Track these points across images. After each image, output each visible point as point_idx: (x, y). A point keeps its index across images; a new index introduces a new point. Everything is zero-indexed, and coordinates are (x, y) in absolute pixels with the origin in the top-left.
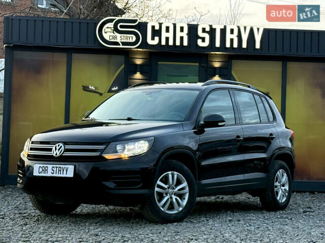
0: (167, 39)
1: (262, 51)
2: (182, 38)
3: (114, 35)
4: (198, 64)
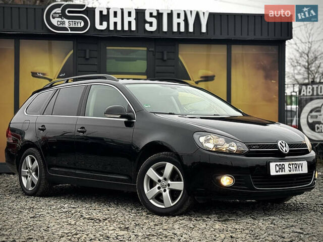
0: (115, 24)
1: (208, 34)
2: (130, 23)
3: (62, 20)
4: (145, 49)
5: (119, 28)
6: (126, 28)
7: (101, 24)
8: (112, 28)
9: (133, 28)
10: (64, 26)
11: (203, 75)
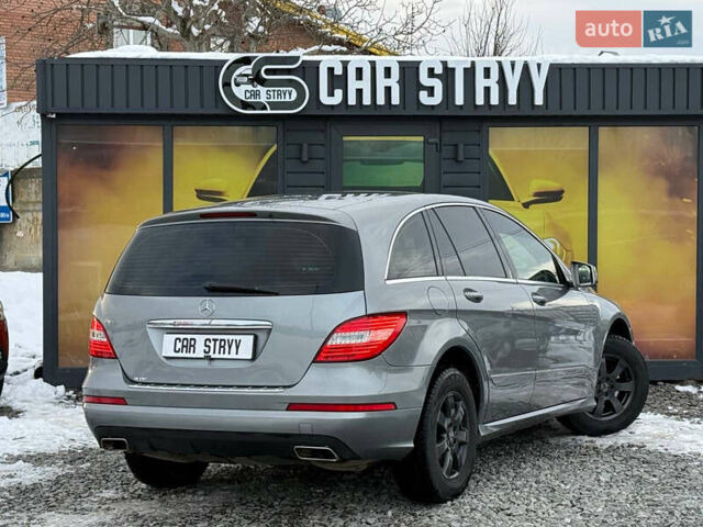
0: (359, 92)
1: (547, 108)
2: (388, 90)
3: (255, 89)
4: (421, 139)
5: (367, 101)
6: (381, 100)
7: (331, 94)
8: (352, 101)
9: (395, 100)
10: (258, 100)
11: (537, 191)
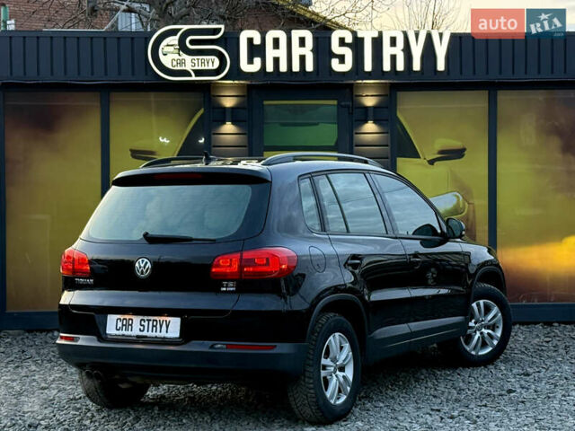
0: (276, 61)
1: (448, 74)
2: (302, 58)
3: (180, 58)
4: (335, 102)
5: (283, 68)
6: (296, 68)
7: (250, 61)
8: (270, 68)
9: (310, 67)
10: (183, 68)
11: (441, 149)
